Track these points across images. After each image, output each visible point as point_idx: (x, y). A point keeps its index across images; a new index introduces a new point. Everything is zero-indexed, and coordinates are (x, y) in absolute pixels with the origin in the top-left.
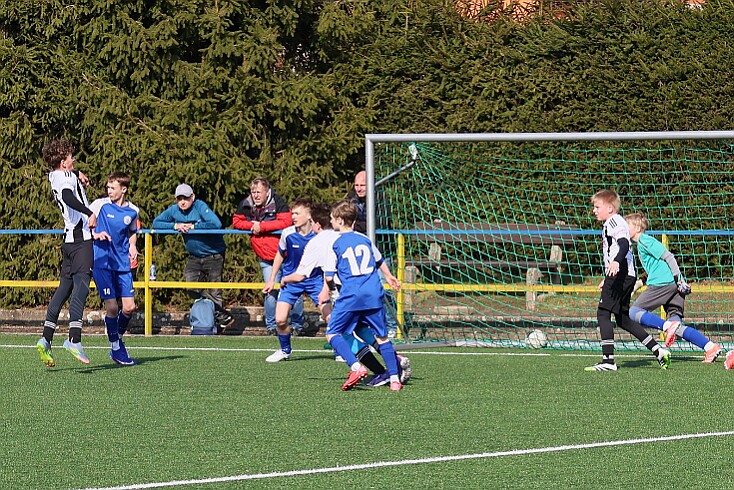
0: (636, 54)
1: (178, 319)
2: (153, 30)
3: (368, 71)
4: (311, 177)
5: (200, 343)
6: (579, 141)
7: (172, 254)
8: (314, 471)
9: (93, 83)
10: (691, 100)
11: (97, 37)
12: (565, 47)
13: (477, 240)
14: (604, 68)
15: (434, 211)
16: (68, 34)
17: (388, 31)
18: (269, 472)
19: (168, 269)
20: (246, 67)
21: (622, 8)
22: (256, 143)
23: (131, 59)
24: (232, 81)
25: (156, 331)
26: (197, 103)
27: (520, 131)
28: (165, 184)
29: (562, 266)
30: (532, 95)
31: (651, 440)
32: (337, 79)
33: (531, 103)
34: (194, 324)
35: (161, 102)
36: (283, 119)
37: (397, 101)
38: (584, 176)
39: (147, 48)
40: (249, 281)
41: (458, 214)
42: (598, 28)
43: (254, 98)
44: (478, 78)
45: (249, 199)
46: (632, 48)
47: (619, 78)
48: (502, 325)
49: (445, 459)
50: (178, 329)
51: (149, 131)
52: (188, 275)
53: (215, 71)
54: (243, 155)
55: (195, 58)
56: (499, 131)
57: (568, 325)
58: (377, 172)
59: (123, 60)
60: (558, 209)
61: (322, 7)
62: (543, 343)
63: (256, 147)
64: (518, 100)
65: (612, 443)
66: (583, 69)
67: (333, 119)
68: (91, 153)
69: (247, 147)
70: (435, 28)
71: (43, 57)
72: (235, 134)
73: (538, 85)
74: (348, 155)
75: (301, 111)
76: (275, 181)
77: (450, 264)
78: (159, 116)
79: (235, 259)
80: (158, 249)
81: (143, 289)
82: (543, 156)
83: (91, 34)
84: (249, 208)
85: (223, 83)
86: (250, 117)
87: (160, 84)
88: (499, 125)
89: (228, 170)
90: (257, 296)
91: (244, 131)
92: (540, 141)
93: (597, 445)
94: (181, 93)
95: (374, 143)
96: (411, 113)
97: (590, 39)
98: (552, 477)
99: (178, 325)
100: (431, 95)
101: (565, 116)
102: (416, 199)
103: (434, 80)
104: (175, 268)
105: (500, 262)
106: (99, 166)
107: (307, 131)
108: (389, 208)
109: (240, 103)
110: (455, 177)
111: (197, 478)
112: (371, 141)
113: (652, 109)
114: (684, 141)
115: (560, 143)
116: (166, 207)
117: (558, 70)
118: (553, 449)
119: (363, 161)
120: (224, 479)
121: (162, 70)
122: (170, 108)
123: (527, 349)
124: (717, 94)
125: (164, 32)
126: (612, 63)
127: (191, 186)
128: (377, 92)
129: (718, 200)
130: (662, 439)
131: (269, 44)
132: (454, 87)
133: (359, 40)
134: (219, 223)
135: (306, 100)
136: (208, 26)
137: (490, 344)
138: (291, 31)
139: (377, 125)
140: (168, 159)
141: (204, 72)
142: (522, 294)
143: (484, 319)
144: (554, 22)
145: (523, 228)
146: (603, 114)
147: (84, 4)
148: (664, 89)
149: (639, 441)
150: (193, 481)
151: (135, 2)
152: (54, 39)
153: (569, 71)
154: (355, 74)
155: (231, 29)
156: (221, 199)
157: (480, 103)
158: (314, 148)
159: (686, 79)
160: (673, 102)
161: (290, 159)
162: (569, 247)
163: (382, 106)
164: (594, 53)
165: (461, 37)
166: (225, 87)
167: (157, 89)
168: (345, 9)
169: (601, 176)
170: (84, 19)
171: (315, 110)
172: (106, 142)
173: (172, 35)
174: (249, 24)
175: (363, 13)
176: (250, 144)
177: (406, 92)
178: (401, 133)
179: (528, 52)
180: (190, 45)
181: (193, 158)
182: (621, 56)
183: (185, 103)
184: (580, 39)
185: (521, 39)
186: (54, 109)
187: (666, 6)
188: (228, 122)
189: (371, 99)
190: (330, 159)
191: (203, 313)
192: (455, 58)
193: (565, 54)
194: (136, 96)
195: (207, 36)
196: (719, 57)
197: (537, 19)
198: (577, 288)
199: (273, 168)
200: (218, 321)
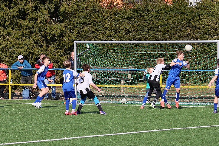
0: (153, 18)
1: (19, 94)
2: (12, 10)
3: (75, 22)
4: (58, 53)
5: (25, 102)
6: (136, 43)
7: (17, 75)
8: (59, 139)
10: (168, 32)
12: (132, 16)
13: (107, 72)
14: (143, 22)
15: (94, 63)
17: (80, 11)
18: (46, 139)
19: (16, 80)
20: (39, 21)
21: (149, 5)
22: (42, 43)
23: (5, 18)
24: (35, 25)
25: (12, 98)
26: (24, 32)
27: (119, 40)
28: (15, 55)
29: (131, 79)
30: (122, 30)
31: (157, 130)
32: (66, 25)
34: (23, 96)
35: (13, 31)
36: (50, 36)
37: (83, 31)
38: (137, 53)
39: (10, 15)
41: (101, 64)
42: (141, 11)
43: (41, 30)
44: (106, 25)
45: (40, 60)
46: (151, 17)
47: (148, 25)
48: (114, 97)
49: (97, 136)
50: (19, 97)
51: (10, 40)
52: (21, 82)
53: (30, 22)
54: (38, 47)
55: (23, 18)
56: (113, 40)
57: (133, 97)
58: (77, 52)
59: (2, 19)
60: (130, 63)
61: (61, 4)
62: (125, 102)
63: (42, 45)
64: (118, 31)
65: (146, 131)
66: (137, 22)
67: (64, 36)
69: (39, 45)
70: (94, 10)
72: (36, 41)
73: (124, 27)
74: (69, 47)
75: (55, 34)
76: (47, 54)
77: (98, 79)
78: (13, 35)
80: (13, 74)
81: (8, 86)
82: (126, 47)
84: (40, 62)
85: (32, 26)
86: (40, 36)
87: (14, 26)
88: (113, 38)
89: (33, 51)
91: (38, 40)
92: (125, 43)
93: (142, 132)
94: (20, 29)
95: (76, 43)
96: (87, 35)
97: (139, 14)
98: (128, 141)
99: (19, 96)
100: (93, 30)
101: (132, 36)
102: (88, 60)
103: (94, 25)
104: (18, 80)
105: (113, 78)
107: (57, 40)
108: (81, 62)
109: (37, 31)
110: (100, 53)
111: (24, 141)
113: (157, 34)
114: (166, 44)
115: (131, 44)
116: (15, 62)
117: (130, 23)
118: (129, 133)
119: (73, 49)
121: (14, 22)
122: (17, 33)
123: (121, 103)
124: (176, 30)
125: (15, 11)
126: (145, 21)
127: (22, 56)
128: (77, 29)
130: (160, 130)
131: (46, 14)
132: (100, 27)
133: (72, 14)
134: (31, 67)
135: (56, 31)
136: (28, 9)
137: (110, 102)
138: (53, 11)
139: (77, 38)
140: (16, 48)
141: (27, 22)
142: (119, 88)
143: (108, 95)
144: (129, 9)
145: (120, 68)
146: (143, 36)
148: (161, 28)
149: (154, 131)
150: (23, 142)
151: (6, 3)
153: (133, 23)
154: (71, 23)
155: (34, 10)
156: (31, 60)
157: (107, 32)
158: (59, 45)
159: (167, 26)
160: (163, 32)
161: (52, 48)
162: (133, 74)
163: (79, 33)
164: (140, 18)
165: (102, 13)
168: (68, 4)
169: (142, 53)
171: (59, 34)
173: (17, 12)
174: (40, 9)
175: (73, 6)
176: (40, 44)
177: (86, 29)
178: (84, 40)
179: (121, 17)
180: (23, 15)
181: (23, 47)
182: (148, 19)
183: (21, 31)
184: (136, 14)
185: (119, 14)
187: (161, 5)
188: (34, 37)
189: (75, 31)
190: (63, 48)
191: (26, 93)
192: (100, 19)
193: (132, 18)
194: (7, 29)
195: (27, 12)
196: (176, 19)
197: (124, 8)
198: (136, 86)
199: (47, 51)
200: (30, 95)
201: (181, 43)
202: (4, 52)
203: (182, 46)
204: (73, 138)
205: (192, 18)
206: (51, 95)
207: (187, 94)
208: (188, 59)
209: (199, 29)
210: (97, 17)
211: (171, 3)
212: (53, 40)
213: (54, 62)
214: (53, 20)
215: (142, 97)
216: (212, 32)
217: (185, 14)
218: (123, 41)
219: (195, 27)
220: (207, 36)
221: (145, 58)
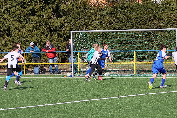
0: (128, 13)
2: (25, 10)
3: (71, 17)
4: (59, 40)
5: (36, 76)
7: (30, 57)
8: (61, 103)
9: (12, 21)
10: (140, 23)
11: (13, 11)
12: (113, 12)
14: (121, 16)
15: (85, 47)
16: (7, 11)
17: (75, 9)
18: (51, 104)
19: (29, 60)
20: (45, 17)
21: (125, 3)
22: (47, 33)
23: (20, 16)
24: (42, 20)
25: (26, 74)
26: (34, 25)
28: (28, 42)
29: (113, 58)
30: (106, 22)
31: (133, 95)
32: (64, 19)
33: (106, 24)
34: (34, 72)
35: (27, 25)
36: (53, 28)
37: (77, 24)
38: (117, 39)
39: (24, 14)
40: (46, 63)
42: (120, 8)
43: (47, 24)
44: (94, 19)
45: (46, 45)
46: (127, 12)
47: (124, 18)
49: (89, 100)
51: (24, 31)
52: (33, 62)
53: (38, 18)
54: (45, 36)
55: (34, 15)
56: (99, 30)
57: (114, 71)
58: (73, 39)
60: (112, 46)
61: (61, 4)
62: (109, 75)
65: (125, 96)
66: (117, 16)
67: (64, 28)
68: (12, 36)
70: (85, 8)
71: (2, 16)
72: (43, 31)
73: (107, 20)
74: (67, 35)
75: (57, 26)
76: (51, 41)
78: (26, 28)
79: (43, 58)
80: (26, 56)
82: (108, 35)
84: (46, 47)
85: (40, 21)
86: (46, 28)
87: (27, 21)
88: (99, 28)
89: (41, 39)
90: (48, 66)
91: (45, 31)
93: (121, 97)
94: (31, 23)
95: (72, 33)
96: (80, 26)
97: (118, 10)
99: (31, 72)
100: (84, 22)
101: (113, 26)
102: (81, 44)
103: (85, 19)
106: (14, 39)
107: (58, 30)
108: (76, 46)
109: (44, 25)
110: (90, 40)
113: (132, 25)
114: (138, 31)
115: (112, 32)
116: (28, 47)
117: (111, 17)
118: (112, 98)
119: (70, 37)
120: (42, 105)
121: (27, 18)
122: (29, 26)
123: (106, 76)
124: (145, 21)
125: (27, 10)
126: (123, 15)
127: (33, 43)
128: (73, 22)
129: (146, 44)
130: (135, 95)
131: (50, 12)
132: (89, 21)
133: (69, 11)
134: (39, 50)
135: (58, 24)
136: (37, 9)
138: (55, 9)
139: (73, 29)
140: (28, 37)
141: (36, 18)
144: (110, 6)
146: (121, 26)
147: (10, 4)
148: (134, 20)
149: (131, 96)
150: (35, 106)
151: (21, 4)
152: (4, 12)
153: (114, 17)
154: (68, 18)
155: (42, 9)
156: (40, 45)
157: (95, 24)
158: (60, 34)
159: (138, 18)
160: (136, 23)
161: (55, 36)
162: (114, 54)
163: (74, 25)
164: (119, 13)
165: (91, 10)
167: (26, 22)
168: (66, 4)
169: (121, 39)
170: (10, 8)
171: (60, 26)
172: (15, 34)
173: (29, 11)
174: (46, 8)
175: (70, 5)
176: (46, 34)
177: (79, 22)
178: (78, 30)
179: (105, 13)
180: (33, 13)
181: (34, 37)
182: (125, 13)
183: (32, 25)
184: (116, 10)
185: (103, 10)
186: (4, 27)
187: (134, 3)
188: (41, 29)
189: (71, 23)
190: (63, 36)
191: (36, 70)
192: (89, 14)
194: (22, 24)
195: (37, 11)
196: (146, 13)
197: (107, 6)
198: (116, 63)
199: (51, 38)
200: (39, 71)
201: (149, 31)
202: (20, 40)
203: (150, 33)
204: (72, 102)
205: (157, 12)
206: (55, 71)
208: (155, 42)
209: (162, 20)
211: (141, 1)
212: (56, 30)
213: (56, 46)
214: (55, 16)
215: (121, 71)
216: (172, 22)
217: (151, 10)
219: (159, 18)
220: (169, 25)
221: (123, 42)
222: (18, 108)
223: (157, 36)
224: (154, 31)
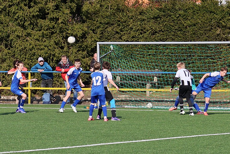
0: (180, 18)
1: (39, 99)
2: (31, 10)
3: (98, 22)
4: (80, 55)
5: (46, 106)
6: (163, 44)
8: (81, 146)
9: (13, 26)
10: (197, 32)
11: (14, 12)
12: (158, 16)
13: (131, 75)
14: (170, 22)
15: (118, 66)
16: (5, 11)
17: (104, 10)
18: (67, 146)
19: (35, 84)
20: (60, 21)
21: (176, 4)
22: (63, 45)
23: (24, 18)
24: (56, 26)
25: (32, 102)
26: (45, 32)
27: (144, 41)
28: (35, 57)
29: (157, 83)
30: (148, 30)
31: (185, 137)
32: (88, 25)
33: (148, 33)
34: (44, 100)
35: (33, 32)
37: (107, 32)
38: (164, 55)
39: (29, 15)
40: (61, 87)
41: (125, 67)
42: (169, 10)
43: (62, 31)
45: (61, 62)
46: (179, 16)
47: (175, 25)
48: (139, 101)
49: (121, 142)
50: (39, 102)
51: (30, 41)
52: (42, 85)
53: (50, 22)
54: (59, 48)
55: (44, 18)
56: (138, 41)
57: (159, 101)
58: (100, 54)
59: (22, 19)
60: (156, 66)
61: (84, 3)
62: (151, 107)
64: (144, 32)
65: (173, 138)
66: (164, 22)
67: (87, 37)
68: (12, 47)
69: (60, 46)
70: (118, 9)
72: (57, 42)
73: (150, 27)
74: (91, 48)
75: (77, 35)
76: (69, 56)
77: (123, 82)
78: (33, 36)
79: (56, 80)
80: (32, 77)
81: (28, 90)
82: (152, 49)
83: (12, 11)
84: (61, 65)
85: (53, 26)
86: (61, 37)
87: (34, 26)
88: (138, 39)
89: (54, 53)
90: (63, 92)
91: (59, 41)
92: (151, 44)
93: (168, 138)
94: (40, 29)
95: (100, 45)
96: (111, 35)
97: (166, 13)
98: (154, 148)
99: (39, 101)
100: (117, 30)
101: (158, 37)
102: (112, 62)
103: (118, 25)
104: (38, 83)
105: (138, 82)
106: (14, 51)
107: (79, 41)
109: (58, 32)
110: (125, 55)
112: (99, 44)
113: (185, 35)
114: (195, 45)
115: (157, 45)
116: (35, 64)
117: (156, 23)
118: (154, 140)
119: (96, 50)
120: (53, 149)
121: (34, 22)
122: (37, 34)
123: (147, 108)
124: (205, 30)
125: (35, 10)
126: (173, 21)
127: (43, 58)
128: (100, 29)
129: (205, 63)
130: (188, 137)
131: (67, 14)
132: (124, 28)
133: (95, 13)
134: (51, 69)
135: (79, 31)
136: (48, 9)
137: (135, 107)
138: (74, 10)
139: (101, 39)
140: (36, 49)
141: (47, 22)
142: (145, 92)
143: (133, 99)
144: (155, 8)
145: (145, 71)
146: (170, 36)
147: (10, 1)
148: (189, 29)
149: (181, 137)
150: (43, 149)
151: (26, 1)
152: (1, 12)
153: (160, 23)
154: (94, 23)
155: (55, 9)
156: (52, 62)
157: (132, 32)
158: (81, 46)
159: (195, 26)
160: (191, 33)
161: (74, 50)
162: (159, 77)
163: (102, 33)
164: (167, 17)
165: (126, 12)
166: (54, 27)
167: (33, 28)
168: (91, 4)
169: (169, 55)
170: (10, 6)
171: (81, 35)
172: (17, 44)
173: (37, 11)
174: (61, 8)
175: (96, 5)
177: (109, 29)
178: (108, 42)
179: (147, 17)
180: (43, 14)
181: (44, 49)
182: (175, 18)
183: (41, 32)
184: (163, 13)
185: (145, 13)
186: (1, 34)
187: (189, 3)
188: (54, 38)
189: (98, 31)
190: (86, 50)
191: (46, 97)
192: (125, 19)
193: (158, 18)
194: (26, 30)
195: (48, 12)
196: (206, 19)
197: (150, 7)
198: (162, 90)
199: (68, 52)
200: (51, 100)
201: (211, 44)
202: (23, 54)
203: (211, 47)
204: (96, 145)
205: (222, 18)
206: (73, 99)
207: (217, 99)
208: (218, 61)
210: (121, 16)
211: (200, 1)
214: (75, 20)
215: (169, 101)
217: (214, 13)
218: (149, 42)
219: (225, 27)
221: (172, 60)
222: (18, 152)
223: (222, 52)
224: (218, 44)
